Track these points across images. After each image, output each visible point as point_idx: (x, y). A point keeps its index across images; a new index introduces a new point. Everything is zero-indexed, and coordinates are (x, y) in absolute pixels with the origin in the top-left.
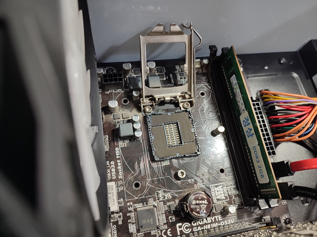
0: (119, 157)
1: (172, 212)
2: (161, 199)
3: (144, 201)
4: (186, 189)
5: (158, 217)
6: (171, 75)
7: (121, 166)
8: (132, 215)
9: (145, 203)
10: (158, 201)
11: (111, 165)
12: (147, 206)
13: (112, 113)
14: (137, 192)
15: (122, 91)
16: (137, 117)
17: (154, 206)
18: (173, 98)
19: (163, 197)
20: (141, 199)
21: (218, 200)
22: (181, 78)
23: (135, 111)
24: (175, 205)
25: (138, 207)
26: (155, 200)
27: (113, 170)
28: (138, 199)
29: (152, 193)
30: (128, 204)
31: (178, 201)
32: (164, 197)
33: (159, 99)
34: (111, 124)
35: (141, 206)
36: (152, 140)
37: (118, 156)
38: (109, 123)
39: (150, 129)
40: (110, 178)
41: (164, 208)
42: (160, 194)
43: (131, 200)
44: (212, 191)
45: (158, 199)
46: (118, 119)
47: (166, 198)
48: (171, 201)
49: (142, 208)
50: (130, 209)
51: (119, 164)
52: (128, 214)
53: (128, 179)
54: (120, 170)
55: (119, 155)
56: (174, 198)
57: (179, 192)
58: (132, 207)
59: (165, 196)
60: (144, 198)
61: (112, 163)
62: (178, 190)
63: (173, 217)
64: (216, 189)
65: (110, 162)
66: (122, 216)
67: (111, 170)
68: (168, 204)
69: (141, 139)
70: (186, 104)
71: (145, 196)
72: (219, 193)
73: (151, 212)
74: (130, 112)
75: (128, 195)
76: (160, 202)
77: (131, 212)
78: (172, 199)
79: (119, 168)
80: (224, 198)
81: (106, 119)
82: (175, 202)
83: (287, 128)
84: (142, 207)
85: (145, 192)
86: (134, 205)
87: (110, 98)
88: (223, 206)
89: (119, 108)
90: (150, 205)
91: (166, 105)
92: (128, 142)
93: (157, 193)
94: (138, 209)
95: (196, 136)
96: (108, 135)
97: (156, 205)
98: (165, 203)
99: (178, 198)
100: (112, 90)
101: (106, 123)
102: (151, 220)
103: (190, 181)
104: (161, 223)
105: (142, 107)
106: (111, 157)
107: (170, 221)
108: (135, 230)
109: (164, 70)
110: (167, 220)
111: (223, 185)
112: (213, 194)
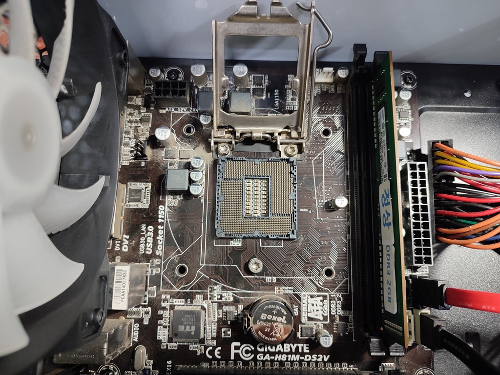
0: (163, 221)
1: (229, 323)
2: (215, 299)
3: (188, 297)
4: (259, 291)
5: (205, 325)
6: (277, 92)
7: (162, 236)
8: (166, 314)
9: (189, 300)
10: (210, 301)
11: (147, 231)
12: (192, 305)
13: (163, 147)
14: (181, 282)
15: (188, 112)
16: (201, 159)
17: (203, 308)
18: (267, 136)
19: (219, 297)
20: (184, 292)
21: (310, 319)
22: (292, 99)
23: (201, 150)
24: (235, 313)
25: (177, 304)
26: (205, 298)
27: (150, 240)
28: (179, 292)
29: (204, 286)
30: (163, 297)
31: (242, 308)
32: (221, 297)
33: (242, 134)
34: (159, 165)
35: (181, 304)
36: (219, 202)
37: (161, 218)
38: (157, 163)
39: (220, 183)
40: (142, 252)
41: (216, 314)
42: (215, 291)
43: (169, 291)
44: (303, 303)
45: (210, 299)
46: (171, 158)
47: (223, 299)
48: (231, 306)
49: (183, 307)
50: (163, 305)
51: (160, 232)
52: (160, 312)
53: (170, 258)
54: (160, 241)
55: (163, 217)
56: (236, 302)
57: (248, 293)
58: (167, 302)
59: (223, 295)
60: (189, 292)
62: (246, 290)
63: (229, 330)
64: (311, 301)
65: (147, 226)
66: (150, 313)
67: (146, 240)
68: (226, 308)
69: (203, 196)
70: (291, 147)
71: (191, 289)
73: (195, 317)
74: (194, 149)
75: (165, 283)
76: (212, 302)
77: (164, 309)
78: (232, 302)
79: (160, 238)
80: (322, 318)
81: (153, 156)
82: (237, 308)
83: (463, 221)
84: (184, 305)
85: (194, 282)
86: (172, 299)
87: (165, 121)
88: (316, 330)
89: (177, 140)
90: (196, 304)
91: (256, 145)
92: (182, 198)
93: (211, 288)
94: (176, 308)
95: (295, 206)
96: (152, 183)
97: (206, 306)
98: (220, 305)
99: (243, 303)
100: (170, 108)
101: (152, 162)
102: (193, 328)
103: (268, 279)
104: (208, 336)
105: (212, 144)
106: (152, 218)
107: (223, 336)
108: (166, 337)
109: (267, 80)
110: (219, 332)
111: (325, 297)
112: (303, 309)
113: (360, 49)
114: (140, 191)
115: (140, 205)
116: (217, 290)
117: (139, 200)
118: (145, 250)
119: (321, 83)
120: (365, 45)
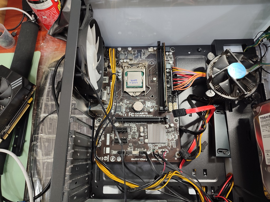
1: (128, 108)
2: (125, 103)
4: (135, 101)
5: (123, 109)
6: (139, 54)
8: (113, 107)
9: (118, 103)
11: (108, 88)
16: (120, 70)
17: (122, 105)
21: (148, 107)
22: (143, 56)
24: (130, 106)
27: (109, 90)
29: (122, 100)
32: (126, 102)
41: (125, 106)
44: (146, 103)
56: (130, 103)
60: (119, 101)
61: (109, 87)
64: (148, 103)
67: (108, 90)
69: (121, 79)
70: (143, 67)
72: (149, 104)
73: (120, 107)
74: (119, 68)
80: (151, 107)
81: (109, 70)
85: (119, 99)
88: (149, 109)
90: (120, 104)
92: (116, 80)
96: (109, 77)
97: (123, 104)
98: (126, 105)
101: (109, 72)
102: (120, 109)
103: (138, 98)
104: (123, 111)
105: (123, 67)
106: (109, 85)
107: (127, 111)
108: (113, 112)
109: (137, 51)
110: (126, 110)
111: (151, 102)
112: (146, 105)
113: (159, 42)
114: (106, 79)
115: (106, 82)
116: (125, 101)
117: (106, 81)
118: (108, 92)
119: (150, 51)
120: (160, 41)
